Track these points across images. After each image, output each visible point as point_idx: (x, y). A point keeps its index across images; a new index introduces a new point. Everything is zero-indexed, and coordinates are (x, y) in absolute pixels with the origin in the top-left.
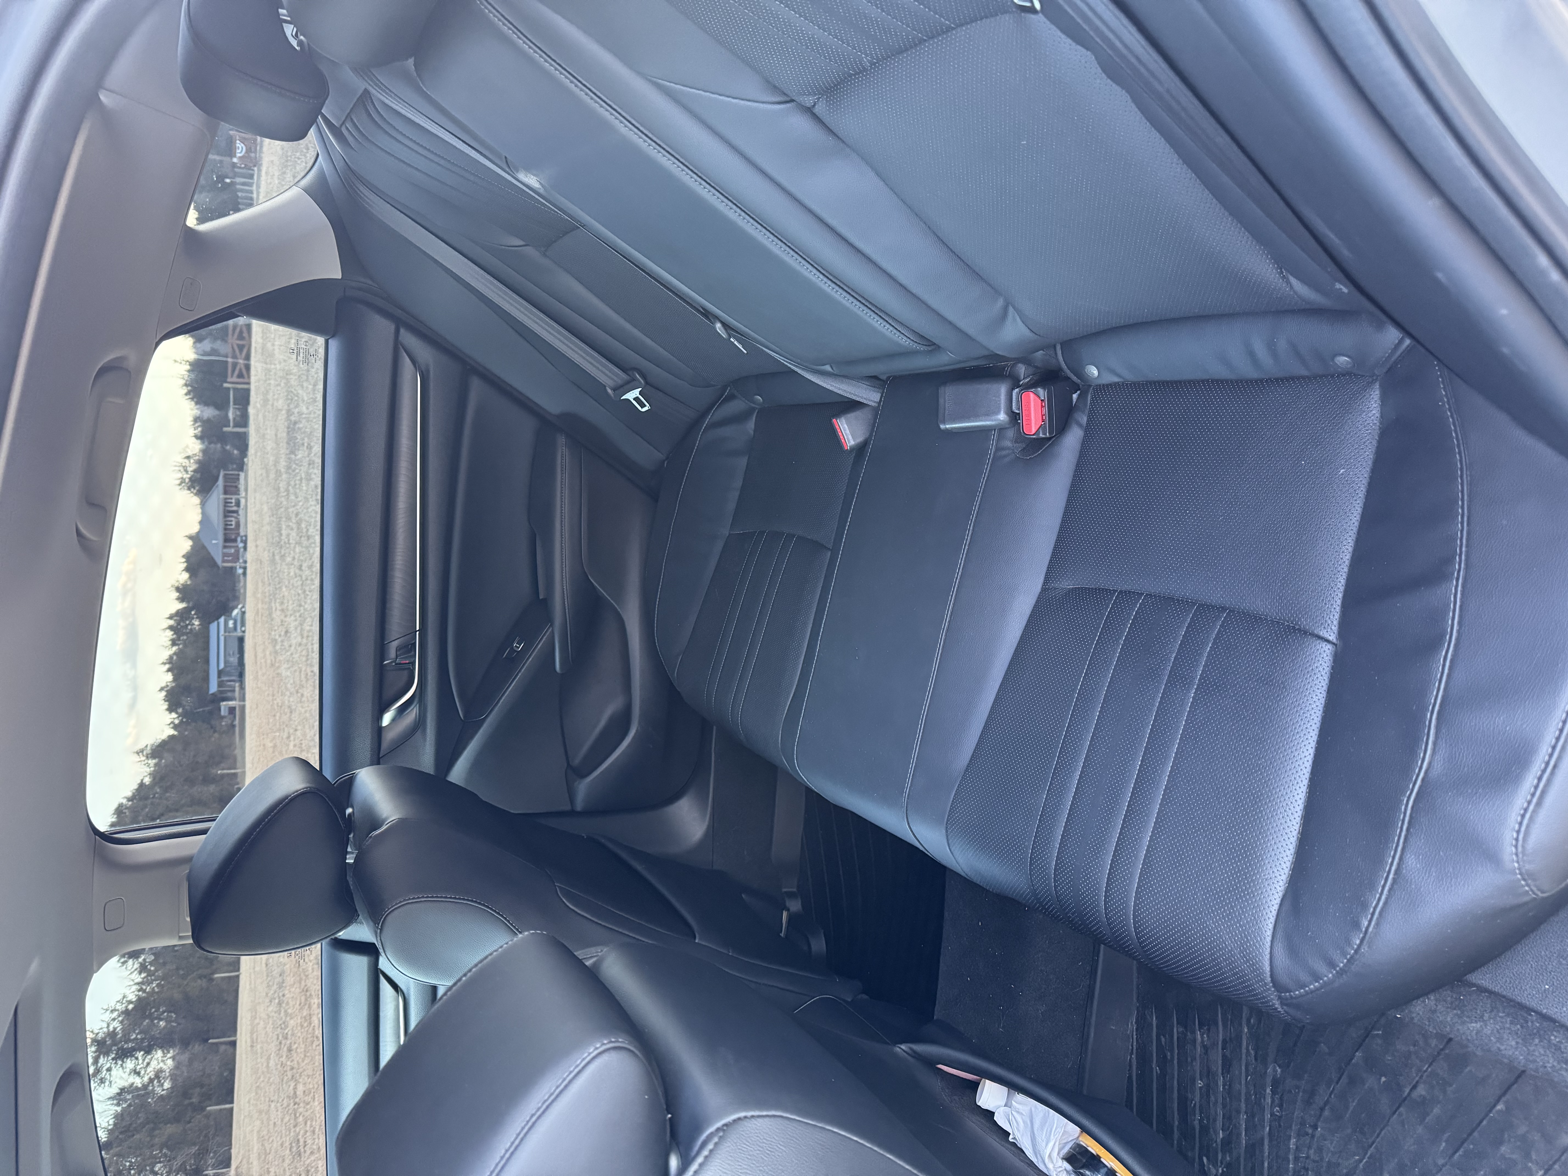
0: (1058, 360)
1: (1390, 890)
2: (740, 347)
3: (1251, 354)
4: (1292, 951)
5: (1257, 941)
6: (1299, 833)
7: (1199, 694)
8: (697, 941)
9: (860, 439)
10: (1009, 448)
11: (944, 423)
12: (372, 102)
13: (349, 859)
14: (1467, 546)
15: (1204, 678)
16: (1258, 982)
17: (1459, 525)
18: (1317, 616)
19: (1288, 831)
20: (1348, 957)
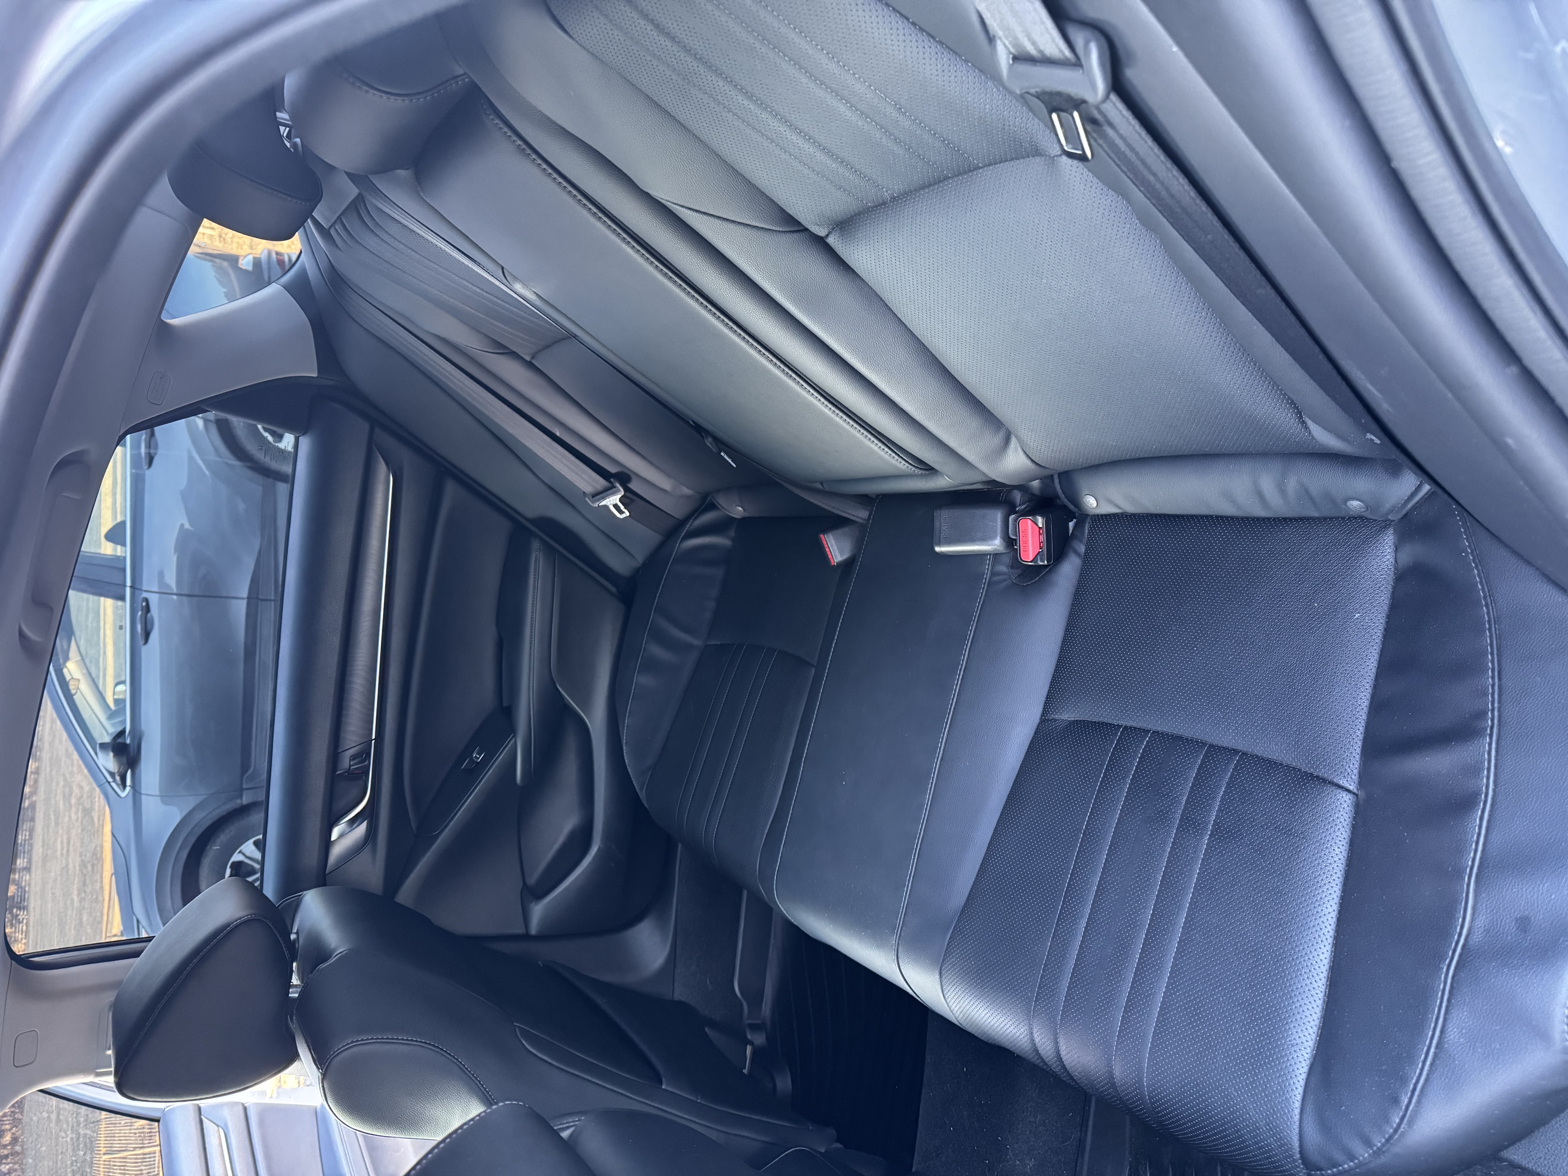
0: (1054, 488)
1: (1432, 1064)
2: (730, 461)
3: (1260, 495)
4: (1324, 1126)
5: (1285, 1113)
6: (1325, 996)
7: (1213, 841)
8: (663, 1087)
9: (846, 556)
10: (1005, 574)
11: (939, 544)
12: (365, 206)
13: (292, 993)
14: (1499, 702)
15: (1218, 824)
16: (1286, 1158)
17: (1490, 680)
18: (1336, 764)
19: (1313, 992)
20: (1387, 1136)
